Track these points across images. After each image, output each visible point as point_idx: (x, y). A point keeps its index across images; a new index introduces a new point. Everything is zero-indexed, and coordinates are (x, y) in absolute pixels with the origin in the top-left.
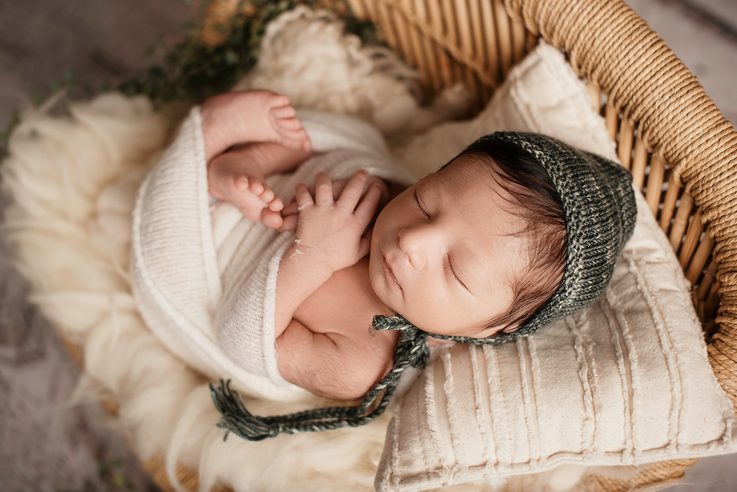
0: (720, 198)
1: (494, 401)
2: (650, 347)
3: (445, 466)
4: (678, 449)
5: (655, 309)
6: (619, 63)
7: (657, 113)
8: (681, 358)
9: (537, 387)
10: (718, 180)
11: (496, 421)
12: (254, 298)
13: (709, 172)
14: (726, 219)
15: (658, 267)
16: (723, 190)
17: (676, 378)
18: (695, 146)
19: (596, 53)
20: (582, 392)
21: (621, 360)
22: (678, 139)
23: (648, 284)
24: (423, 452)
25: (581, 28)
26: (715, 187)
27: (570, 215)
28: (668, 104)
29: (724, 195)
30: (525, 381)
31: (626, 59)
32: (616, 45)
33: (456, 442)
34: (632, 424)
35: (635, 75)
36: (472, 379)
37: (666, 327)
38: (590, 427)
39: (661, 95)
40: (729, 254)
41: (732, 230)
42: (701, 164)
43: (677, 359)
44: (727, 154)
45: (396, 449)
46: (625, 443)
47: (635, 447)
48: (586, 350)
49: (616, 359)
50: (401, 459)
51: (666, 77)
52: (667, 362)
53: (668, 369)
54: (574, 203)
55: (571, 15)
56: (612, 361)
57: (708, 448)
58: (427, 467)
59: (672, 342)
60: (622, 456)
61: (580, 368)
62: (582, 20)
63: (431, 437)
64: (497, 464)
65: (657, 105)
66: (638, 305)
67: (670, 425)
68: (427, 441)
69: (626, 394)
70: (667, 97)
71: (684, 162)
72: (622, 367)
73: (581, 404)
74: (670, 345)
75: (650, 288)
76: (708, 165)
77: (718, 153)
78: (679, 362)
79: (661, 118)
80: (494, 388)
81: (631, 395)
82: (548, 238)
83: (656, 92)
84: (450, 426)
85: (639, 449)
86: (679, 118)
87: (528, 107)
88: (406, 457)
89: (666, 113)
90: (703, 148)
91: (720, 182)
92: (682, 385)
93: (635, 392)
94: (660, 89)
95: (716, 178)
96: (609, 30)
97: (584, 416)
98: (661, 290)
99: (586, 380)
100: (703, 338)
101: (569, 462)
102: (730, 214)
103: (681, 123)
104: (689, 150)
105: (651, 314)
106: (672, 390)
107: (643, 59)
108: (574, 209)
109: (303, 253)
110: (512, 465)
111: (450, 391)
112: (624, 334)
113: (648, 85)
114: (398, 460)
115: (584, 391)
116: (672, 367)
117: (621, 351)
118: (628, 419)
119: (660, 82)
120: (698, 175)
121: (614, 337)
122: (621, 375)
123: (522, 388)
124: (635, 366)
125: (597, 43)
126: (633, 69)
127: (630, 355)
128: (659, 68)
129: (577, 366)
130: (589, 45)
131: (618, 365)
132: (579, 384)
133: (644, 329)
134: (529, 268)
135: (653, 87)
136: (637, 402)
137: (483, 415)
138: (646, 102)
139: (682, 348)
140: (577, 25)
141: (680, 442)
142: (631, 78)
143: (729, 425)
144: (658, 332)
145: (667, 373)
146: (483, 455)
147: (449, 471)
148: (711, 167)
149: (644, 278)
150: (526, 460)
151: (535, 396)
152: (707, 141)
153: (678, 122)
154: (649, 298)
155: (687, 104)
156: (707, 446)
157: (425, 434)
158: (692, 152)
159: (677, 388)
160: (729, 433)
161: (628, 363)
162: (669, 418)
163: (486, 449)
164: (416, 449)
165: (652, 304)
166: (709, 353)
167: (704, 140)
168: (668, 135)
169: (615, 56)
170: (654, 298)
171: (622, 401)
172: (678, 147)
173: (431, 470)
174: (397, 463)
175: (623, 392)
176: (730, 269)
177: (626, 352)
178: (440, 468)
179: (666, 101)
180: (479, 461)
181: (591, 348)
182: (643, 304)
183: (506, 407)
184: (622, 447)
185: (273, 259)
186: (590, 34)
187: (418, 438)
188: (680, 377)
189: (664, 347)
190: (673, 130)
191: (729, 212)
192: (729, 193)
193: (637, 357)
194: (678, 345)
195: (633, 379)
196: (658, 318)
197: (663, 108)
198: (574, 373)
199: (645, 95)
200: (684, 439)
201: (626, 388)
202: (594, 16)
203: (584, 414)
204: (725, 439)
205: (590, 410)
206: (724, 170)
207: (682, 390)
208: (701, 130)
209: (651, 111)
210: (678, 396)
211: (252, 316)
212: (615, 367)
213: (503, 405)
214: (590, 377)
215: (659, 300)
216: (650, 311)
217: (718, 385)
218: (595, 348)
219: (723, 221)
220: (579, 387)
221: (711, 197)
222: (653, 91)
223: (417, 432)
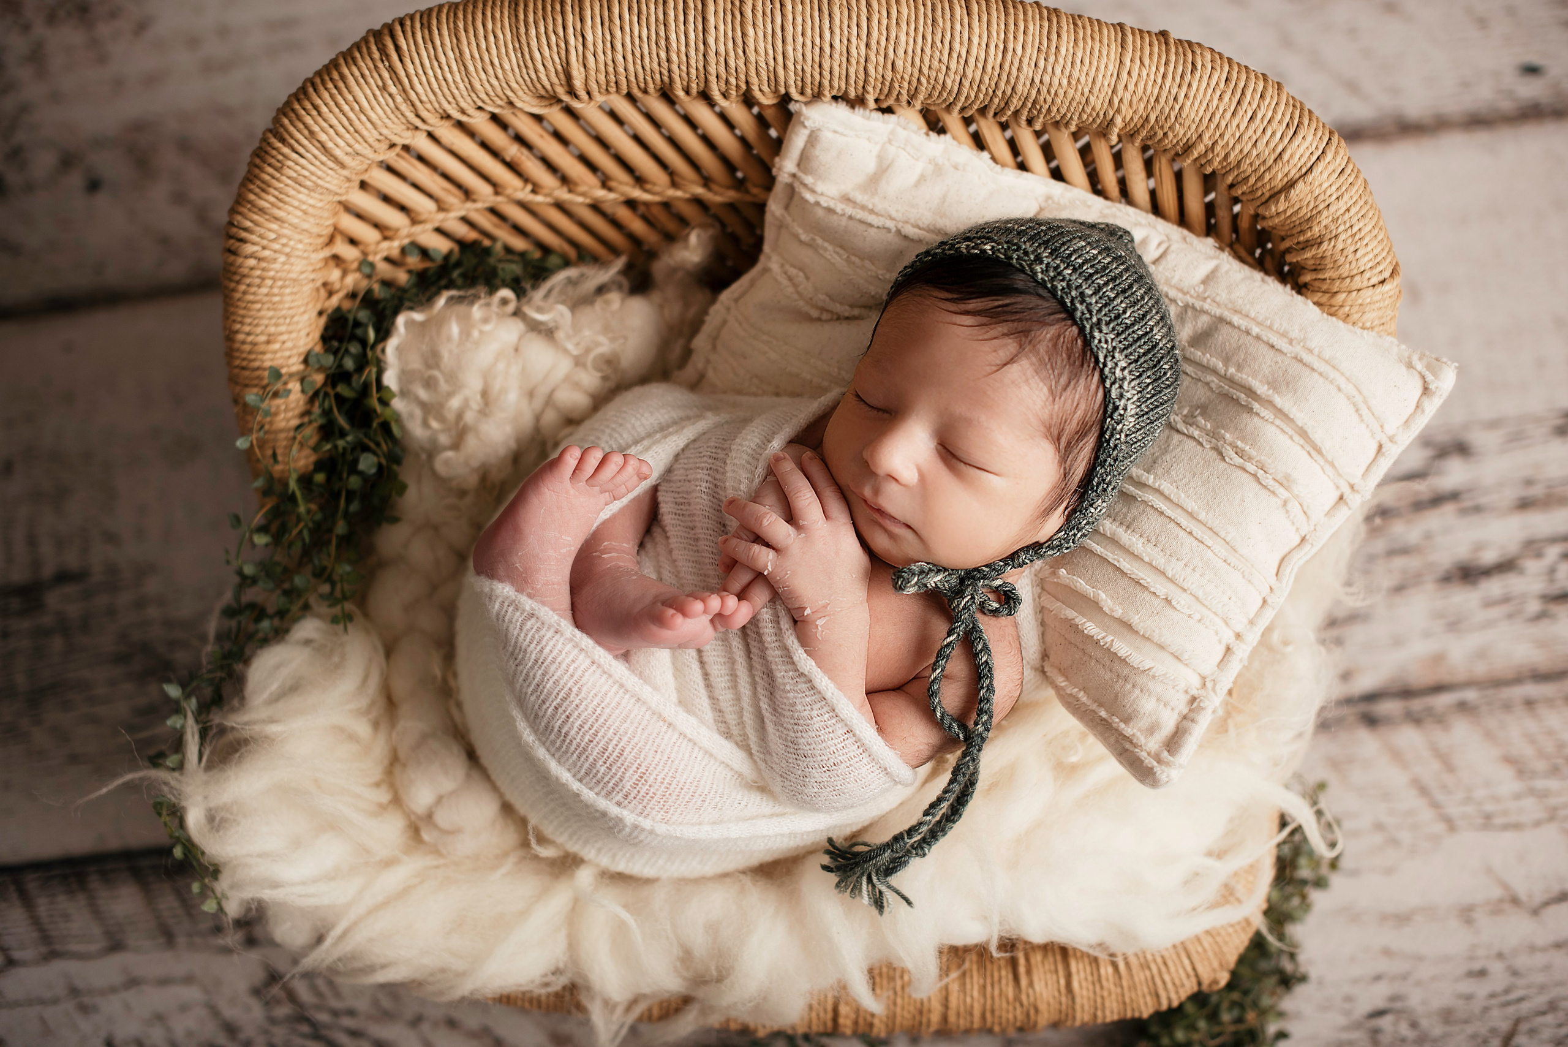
0: (1194, 127)
1: (1177, 577)
2: (1269, 362)
3: (1195, 692)
4: (1396, 443)
5: (1227, 314)
6: (948, 67)
7: (1044, 90)
8: (1312, 344)
9: (1202, 516)
10: (1177, 107)
11: (1200, 594)
12: (819, 720)
13: (1159, 108)
14: (1221, 143)
15: (1171, 257)
16: (1193, 115)
17: (1333, 374)
18: (1120, 93)
19: (907, 77)
20: (1251, 478)
21: (1256, 406)
22: (1092, 99)
23: (1185, 290)
24: (1158, 700)
25: (862, 61)
26: (1179, 120)
27: (1072, 302)
28: (1050, 69)
29: (1197, 120)
30: (1184, 521)
31: (955, 55)
32: (928, 50)
33: (1185, 657)
34: (1332, 464)
35: (980, 66)
36: (1123, 574)
37: (1259, 324)
38: (1294, 507)
39: (1033, 65)
40: (1252, 180)
41: (1237, 151)
42: (1142, 105)
43: (1310, 351)
44: (1162, 70)
45: (1122, 725)
46: (1338, 487)
47: (1352, 482)
48: (1198, 426)
49: (1249, 410)
50: (1140, 730)
51: (1021, 38)
52: (1304, 364)
53: (1313, 369)
54: (1069, 286)
55: (836, 56)
56: (1245, 416)
57: (1423, 411)
58: (1177, 711)
59: (1284, 335)
60: (1347, 504)
61: (1221, 454)
62: (858, 49)
63: (1154, 677)
64: (1238, 636)
65: (1037, 81)
66: (1200, 325)
67: (1368, 426)
68: (1151, 685)
69: (1296, 438)
70: (1042, 63)
71: (1119, 120)
72: (1264, 413)
73: (1265, 493)
74: (1285, 340)
75: (1192, 292)
76: (1152, 100)
77: (1152, 77)
78: (1316, 351)
79: (1053, 92)
80: (1160, 561)
81: (1303, 433)
82: (1055, 345)
83: (1025, 67)
84: (1161, 647)
85: (1356, 480)
86: (1076, 74)
87: (847, 199)
88: (1143, 723)
89: (1056, 82)
90: (1131, 87)
91: (1181, 108)
92: (1342, 374)
93: (1305, 428)
94: (1026, 61)
95: (1172, 108)
96: (903, 37)
97: (1280, 503)
98: (1206, 281)
99: (1241, 460)
100: (1294, 292)
101: (1301, 562)
102: (1221, 136)
103: (1083, 80)
104: (1116, 101)
105: (1230, 323)
106: (1339, 389)
107: (975, 40)
108: (1074, 293)
109: (827, 618)
110: (1252, 622)
111: (1119, 612)
112: (1223, 372)
113: (1007, 67)
114: (1139, 734)
115: (1255, 476)
116: (1316, 364)
117: (1243, 396)
118: (1321, 461)
119: (1019, 51)
120: (1147, 119)
121: (1213, 385)
122: (1272, 423)
123: (1190, 533)
124: (1278, 400)
125: (899, 64)
126: (972, 61)
127: (1259, 392)
128: (1002, 35)
129: (1214, 454)
130: (889, 75)
131: (1258, 414)
132: (1240, 472)
133: (1239, 348)
134: (1051, 399)
135: (1016, 64)
136: (1317, 436)
137: (1181, 600)
138: (1020, 88)
139: (1300, 331)
140: (853, 61)
141: (1391, 433)
142: (979, 73)
143: (1419, 366)
144: (1258, 338)
145: (1316, 375)
146: (1220, 642)
147: (1203, 692)
148: (1157, 100)
149: (1171, 286)
150: (1260, 602)
151: (1211, 529)
152: (1129, 73)
153: (1078, 80)
154: (1206, 306)
155: (1071, 51)
156: (1419, 411)
157: (1141, 680)
158: (1121, 100)
159: (1341, 381)
160: (1430, 377)
161: (1269, 403)
162: (1362, 420)
163: (1217, 634)
164: (1147, 705)
165: (1218, 312)
166: (1317, 304)
167: (1125, 76)
168: (1074, 104)
169: (936, 63)
170: (1209, 300)
171: (1299, 448)
172: (1098, 108)
173: (1185, 711)
174: (1141, 739)
175: (1291, 438)
176: (1267, 195)
177: (1250, 392)
178: (1194, 699)
179: (1045, 68)
180: (1221, 650)
181: (1201, 421)
182: (1204, 319)
183: (1193, 570)
184: (1337, 495)
185: (795, 658)
186: (881, 59)
187: (1137, 692)
188: (1334, 367)
189: (1285, 351)
190: (1079, 93)
191: (1218, 134)
192: (1201, 112)
193: (1266, 387)
194: (1295, 334)
195: (1291, 416)
196: (1241, 322)
197: (1047, 79)
198: (1222, 465)
199: (1013, 81)
200: (1392, 427)
201: (1290, 432)
202: (869, 34)
203: (1277, 500)
204: (1432, 387)
205: (1281, 491)
206: (1174, 93)
207: (1348, 379)
208: (1111, 67)
209: (1034, 92)
210: (1349, 388)
211: (836, 741)
212: (1256, 419)
213: (1189, 570)
214: (1240, 453)
215: (1218, 299)
216: (1221, 320)
217: (1359, 331)
218: (1202, 414)
219: (1218, 149)
220: (1245, 475)
221: (1182, 132)
222: (1019, 69)
223: (1129, 686)
